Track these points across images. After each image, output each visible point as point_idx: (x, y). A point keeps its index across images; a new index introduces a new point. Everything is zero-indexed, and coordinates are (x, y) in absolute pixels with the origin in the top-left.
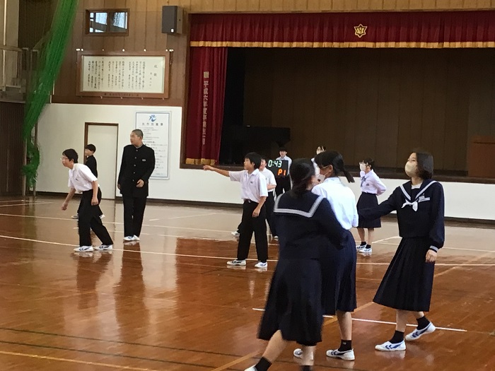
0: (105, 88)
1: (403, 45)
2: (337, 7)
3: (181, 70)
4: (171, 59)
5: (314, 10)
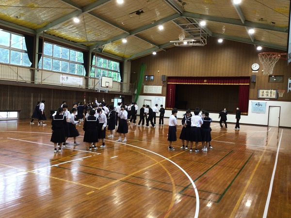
0: (149, 92)
1: (215, 84)
2: (200, 76)
3: (165, 88)
4: (163, 86)
5: (195, 76)
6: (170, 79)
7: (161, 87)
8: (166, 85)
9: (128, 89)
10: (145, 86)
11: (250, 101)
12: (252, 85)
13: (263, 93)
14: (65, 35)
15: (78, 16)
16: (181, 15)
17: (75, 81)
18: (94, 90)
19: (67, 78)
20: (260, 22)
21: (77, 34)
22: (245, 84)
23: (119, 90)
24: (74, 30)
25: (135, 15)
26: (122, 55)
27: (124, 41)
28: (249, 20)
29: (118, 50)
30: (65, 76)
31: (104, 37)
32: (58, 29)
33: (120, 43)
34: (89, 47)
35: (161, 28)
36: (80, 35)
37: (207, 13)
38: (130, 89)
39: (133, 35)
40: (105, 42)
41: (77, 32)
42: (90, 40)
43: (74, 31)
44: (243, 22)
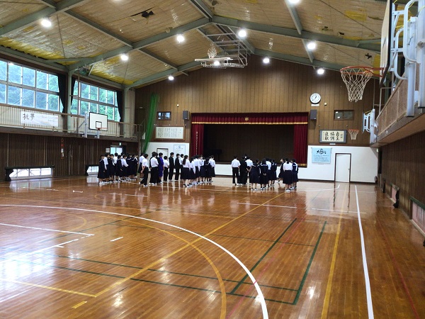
0: (164, 137)
1: (260, 123)
2: (240, 111)
3: (189, 131)
4: (186, 127)
5: (232, 112)
6: (195, 116)
7: (182, 129)
8: (189, 125)
9: (132, 132)
10: (157, 128)
11: (309, 147)
12: (311, 123)
13: (326, 135)
14: (28, 47)
15: (48, 16)
16: (210, 20)
17: (45, 120)
18: (77, 134)
19: (33, 115)
20: (324, 32)
21: (47, 46)
22: (302, 123)
23: (118, 135)
24: (43, 39)
25: (140, 17)
26: (121, 81)
27: (124, 58)
28: (307, 29)
29: (115, 72)
30: (29, 113)
31: (91, 52)
32: (15, 37)
33: (118, 60)
34: (67, 67)
35: (180, 39)
36: (52, 48)
37: (248, 19)
38: (135, 133)
39: (137, 49)
40: (94, 59)
41: (47, 44)
42: (69, 55)
43: (42, 41)
44: (300, 33)
